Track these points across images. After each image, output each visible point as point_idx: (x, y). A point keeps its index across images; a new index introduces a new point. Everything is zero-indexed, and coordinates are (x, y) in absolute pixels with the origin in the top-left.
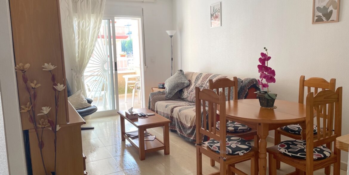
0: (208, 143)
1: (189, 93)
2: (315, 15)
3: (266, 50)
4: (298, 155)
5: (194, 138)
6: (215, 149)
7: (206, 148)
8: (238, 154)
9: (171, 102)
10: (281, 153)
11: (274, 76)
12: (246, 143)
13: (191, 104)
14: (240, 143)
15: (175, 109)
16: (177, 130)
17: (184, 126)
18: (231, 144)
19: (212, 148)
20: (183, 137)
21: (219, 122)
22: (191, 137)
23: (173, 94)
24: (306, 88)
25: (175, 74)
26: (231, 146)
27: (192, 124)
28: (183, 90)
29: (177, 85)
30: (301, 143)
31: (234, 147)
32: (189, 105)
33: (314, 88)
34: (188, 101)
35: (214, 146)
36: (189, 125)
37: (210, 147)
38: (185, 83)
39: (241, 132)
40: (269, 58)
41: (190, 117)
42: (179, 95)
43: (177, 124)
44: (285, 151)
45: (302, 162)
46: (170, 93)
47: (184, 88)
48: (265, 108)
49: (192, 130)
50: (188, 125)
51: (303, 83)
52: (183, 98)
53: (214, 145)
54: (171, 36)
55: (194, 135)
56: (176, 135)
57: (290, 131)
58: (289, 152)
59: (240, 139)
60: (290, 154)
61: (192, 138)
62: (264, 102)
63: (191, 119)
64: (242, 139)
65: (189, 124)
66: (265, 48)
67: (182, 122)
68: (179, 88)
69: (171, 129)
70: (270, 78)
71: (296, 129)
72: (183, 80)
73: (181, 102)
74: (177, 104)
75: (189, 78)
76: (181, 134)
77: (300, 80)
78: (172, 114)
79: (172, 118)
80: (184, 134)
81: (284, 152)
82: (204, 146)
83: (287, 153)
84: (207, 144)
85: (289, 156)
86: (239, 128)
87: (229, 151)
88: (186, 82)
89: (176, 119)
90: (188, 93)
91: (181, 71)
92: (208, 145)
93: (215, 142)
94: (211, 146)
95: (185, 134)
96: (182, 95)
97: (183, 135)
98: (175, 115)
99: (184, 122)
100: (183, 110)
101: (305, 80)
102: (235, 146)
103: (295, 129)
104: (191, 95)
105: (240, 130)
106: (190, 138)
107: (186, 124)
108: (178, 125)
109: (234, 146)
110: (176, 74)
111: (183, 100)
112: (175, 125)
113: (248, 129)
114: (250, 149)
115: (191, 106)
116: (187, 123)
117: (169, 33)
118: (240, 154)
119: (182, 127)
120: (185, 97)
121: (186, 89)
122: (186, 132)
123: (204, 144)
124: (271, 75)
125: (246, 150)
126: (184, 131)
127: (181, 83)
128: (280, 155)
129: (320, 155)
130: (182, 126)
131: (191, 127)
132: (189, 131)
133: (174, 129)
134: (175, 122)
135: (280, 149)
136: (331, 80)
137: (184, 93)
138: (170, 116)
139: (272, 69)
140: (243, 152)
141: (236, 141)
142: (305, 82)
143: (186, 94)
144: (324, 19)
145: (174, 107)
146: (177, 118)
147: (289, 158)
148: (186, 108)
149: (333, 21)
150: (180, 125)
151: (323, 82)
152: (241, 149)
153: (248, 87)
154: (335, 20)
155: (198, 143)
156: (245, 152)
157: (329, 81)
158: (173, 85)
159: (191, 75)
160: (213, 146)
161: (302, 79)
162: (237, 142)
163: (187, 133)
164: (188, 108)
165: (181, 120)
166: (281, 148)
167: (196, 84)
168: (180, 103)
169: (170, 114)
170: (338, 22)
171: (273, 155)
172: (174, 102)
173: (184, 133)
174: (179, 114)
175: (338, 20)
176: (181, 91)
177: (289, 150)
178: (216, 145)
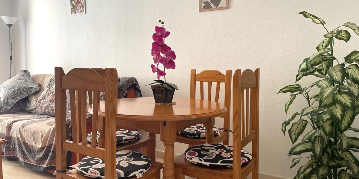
0: (80, 166)
1: (40, 102)
2: (203, 2)
3: (163, 23)
4: (219, 163)
5: (47, 165)
6: (93, 175)
7: (74, 176)
8: (135, 176)
9: (8, 116)
10: (193, 164)
11: (175, 59)
12: (142, 157)
13: (42, 116)
14: (133, 159)
15: (14, 125)
16: (19, 156)
17: (30, 149)
18: (119, 162)
19: (87, 174)
20: (29, 167)
21: (91, 133)
22: (43, 163)
23: (12, 105)
24: (198, 83)
25: (15, 76)
26: (121, 164)
27: (44, 143)
28: (28, 98)
29: (18, 92)
30: (212, 147)
31: (125, 166)
32: (38, 118)
33: (208, 82)
34: (37, 113)
35: (91, 169)
36: (39, 146)
37: (83, 172)
38: (32, 88)
39: (126, 144)
40: (168, 33)
41: (42, 133)
42: (22, 105)
43: (17, 147)
44: (200, 160)
45: (226, 173)
46: (6, 103)
47: (29, 96)
48: (163, 104)
49: (45, 153)
50: (37, 146)
51: (195, 77)
52: (29, 110)
53: (91, 167)
54: (10, 26)
55: (47, 161)
56: (16, 164)
57: (188, 136)
58: (205, 161)
59: (130, 152)
60: (207, 164)
61: (44, 166)
62: (161, 96)
63: (42, 137)
64: (133, 152)
65: (39, 144)
66: (160, 21)
67: (27, 143)
68: (22, 96)
69: (8, 156)
70: (169, 61)
71: (195, 132)
72: (28, 83)
73: (25, 115)
74: (19, 118)
75: (39, 82)
76: (26, 161)
77: (191, 74)
78: (9, 133)
79: (9, 139)
80: (30, 161)
81: (197, 163)
82: (71, 173)
83: (203, 162)
84: (77, 168)
85: (205, 166)
86: (124, 138)
87: (119, 174)
88: (34, 86)
89: (16, 139)
90: (38, 102)
91: (26, 71)
92: (80, 170)
93: (91, 162)
94: (87, 170)
95: (32, 161)
96: (28, 105)
97: (30, 163)
98: (15, 133)
99: (30, 142)
100: (29, 124)
101: (197, 74)
102: (127, 165)
103: (192, 132)
104: (43, 103)
105: (125, 140)
106: (41, 165)
107: (34, 145)
108: (19, 149)
109: (124, 164)
110: (17, 75)
111: (29, 112)
112: (14, 149)
113: (136, 139)
114: (150, 164)
115: (42, 119)
116: (36, 143)
117: (6, 19)
118: (137, 175)
119: (27, 151)
120: (32, 108)
121: (34, 97)
122: (34, 157)
123: (72, 169)
124: (170, 58)
125: (145, 167)
126: (30, 157)
127: (26, 88)
128: (193, 168)
129: (244, 159)
130: (28, 149)
131: (42, 148)
132: (40, 156)
133: (12, 156)
134: (14, 144)
135: (191, 159)
136: (227, 71)
137: (31, 103)
138: (6, 136)
139: (171, 50)
140: (141, 172)
141: (126, 157)
142: (196, 76)
143: (33, 103)
144: (212, 5)
145: (12, 122)
146: (18, 138)
147: (206, 170)
148: (33, 122)
149: (222, 8)
150: (24, 148)
151: (218, 74)
152: (137, 168)
153: (127, 87)
154: (224, 7)
155: (60, 169)
156: (145, 171)
157: (224, 73)
158: (12, 91)
159: (41, 78)
160: (89, 171)
161: (194, 73)
162: (128, 157)
163: (36, 159)
164: (37, 122)
165: (25, 140)
166: (191, 157)
167: (51, 89)
168: (24, 117)
169: (5, 132)
170: (228, 9)
171: (181, 169)
172: (13, 116)
173: (30, 159)
174: (22, 131)
175: (228, 7)
176: (26, 100)
177: (204, 158)
178: (94, 167)
